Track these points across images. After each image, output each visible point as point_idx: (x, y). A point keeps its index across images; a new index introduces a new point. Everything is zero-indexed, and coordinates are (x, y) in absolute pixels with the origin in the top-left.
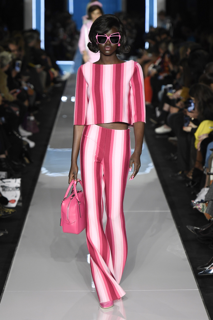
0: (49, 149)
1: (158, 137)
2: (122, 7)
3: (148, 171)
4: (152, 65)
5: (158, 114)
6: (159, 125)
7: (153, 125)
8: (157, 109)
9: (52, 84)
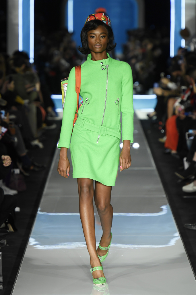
0: (39, 213)
1: (185, 197)
2: (138, 23)
3: (173, 242)
4: (179, 100)
5: (186, 165)
6: (187, 181)
7: (180, 181)
8: (185, 159)
9: (44, 126)
